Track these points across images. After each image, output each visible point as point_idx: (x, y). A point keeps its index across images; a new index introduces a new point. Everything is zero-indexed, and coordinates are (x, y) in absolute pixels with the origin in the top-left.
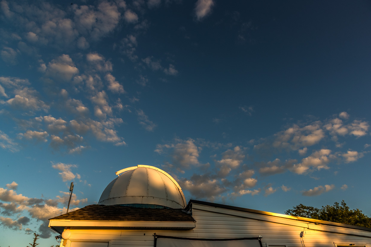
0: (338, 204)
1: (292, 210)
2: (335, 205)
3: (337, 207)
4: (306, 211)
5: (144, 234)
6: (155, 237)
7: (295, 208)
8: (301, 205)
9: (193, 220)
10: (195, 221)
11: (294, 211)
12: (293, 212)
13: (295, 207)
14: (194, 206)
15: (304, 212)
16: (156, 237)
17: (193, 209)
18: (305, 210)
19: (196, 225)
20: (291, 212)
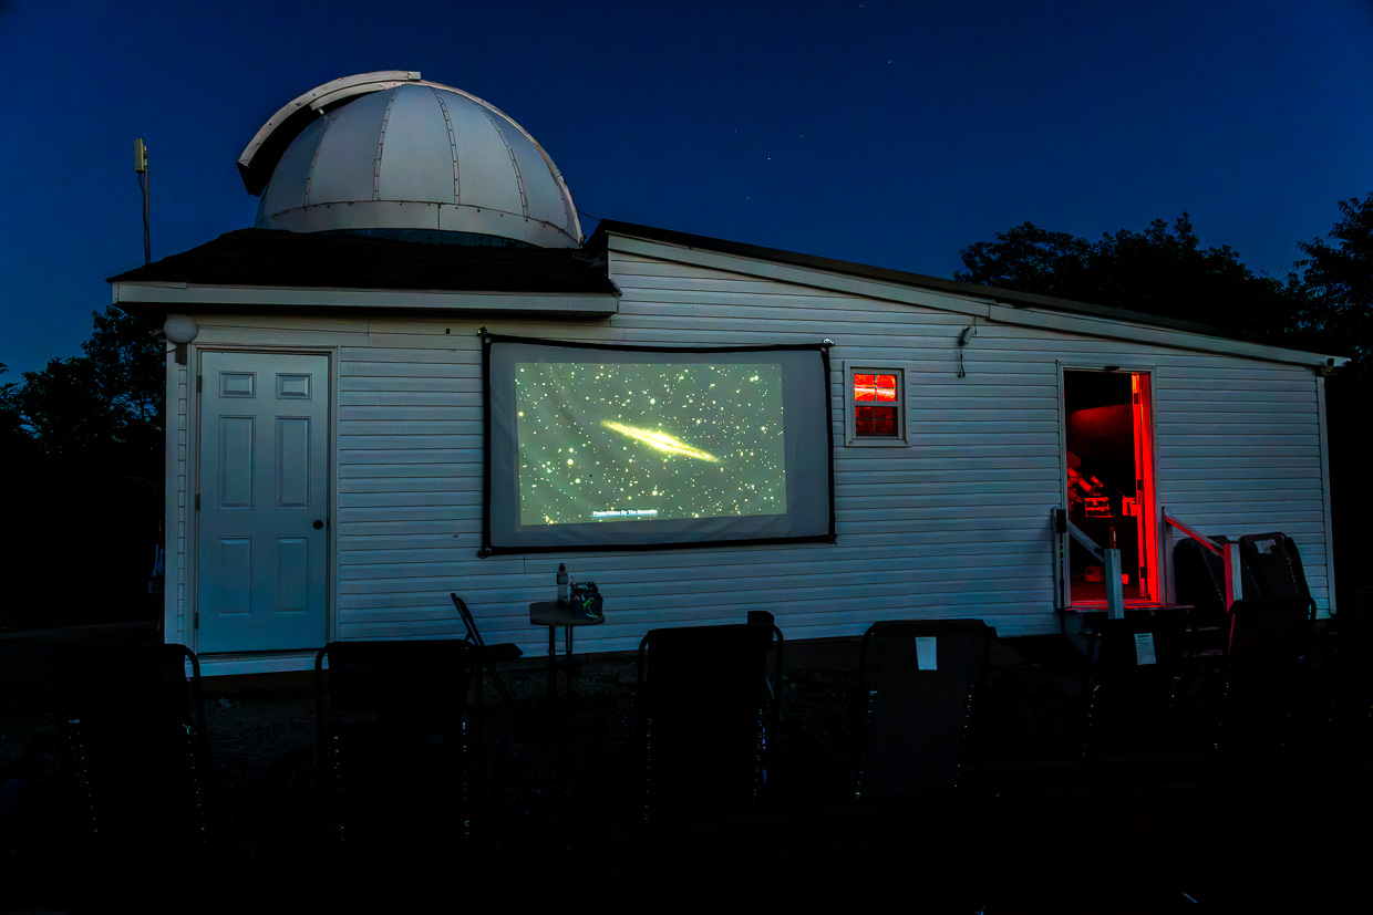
0: (1164, 225)
1: (991, 244)
2: (1152, 228)
3: (1158, 237)
4: (1041, 251)
5: (448, 331)
6: (483, 341)
7: (1001, 237)
8: (1028, 225)
9: (611, 290)
10: (617, 291)
11: (998, 249)
12: (994, 252)
13: (1005, 232)
14: (615, 242)
15: (1032, 251)
16: (488, 341)
17: (612, 250)
18: (1039, 245)
19: (622, 304)
20: (985, 251)
